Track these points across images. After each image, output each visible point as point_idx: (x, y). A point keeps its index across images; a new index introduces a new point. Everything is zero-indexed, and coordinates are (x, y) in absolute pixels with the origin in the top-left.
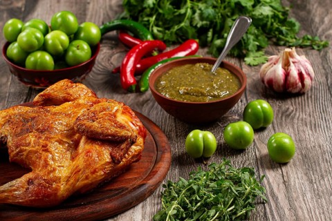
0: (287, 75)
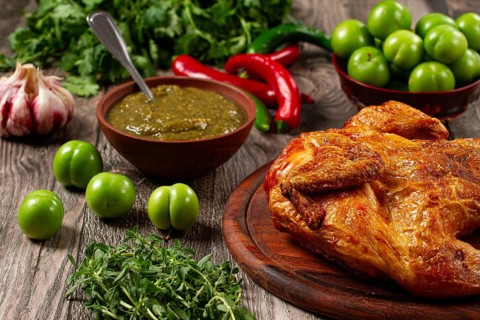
0: (30, 105)
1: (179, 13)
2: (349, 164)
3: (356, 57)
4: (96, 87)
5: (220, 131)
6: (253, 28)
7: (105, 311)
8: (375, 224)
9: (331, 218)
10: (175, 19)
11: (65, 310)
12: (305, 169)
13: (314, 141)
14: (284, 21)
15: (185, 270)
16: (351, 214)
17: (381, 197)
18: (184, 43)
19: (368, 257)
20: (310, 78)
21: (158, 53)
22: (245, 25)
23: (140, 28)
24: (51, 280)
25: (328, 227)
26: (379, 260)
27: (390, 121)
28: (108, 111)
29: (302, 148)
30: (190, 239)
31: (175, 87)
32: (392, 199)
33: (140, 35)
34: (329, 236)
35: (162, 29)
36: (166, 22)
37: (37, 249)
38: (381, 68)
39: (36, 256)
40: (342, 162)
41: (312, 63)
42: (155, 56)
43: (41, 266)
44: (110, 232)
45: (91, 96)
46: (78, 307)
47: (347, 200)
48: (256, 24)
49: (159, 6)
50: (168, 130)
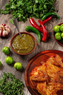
14: (51, 9)
25: (37, 88)
30: (20, 71)
32: (48, 85)
40: (42, 78)
42: (27, 16)
47: (41, 84)
48: (46, 11)
49: (29, 7)
50: (21, 50)
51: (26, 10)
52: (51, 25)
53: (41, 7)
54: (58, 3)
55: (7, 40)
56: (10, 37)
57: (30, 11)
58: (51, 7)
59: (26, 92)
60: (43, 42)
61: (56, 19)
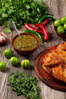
1: (26, 15)
2: (56, 61)
3: (59, 28)
4: (11, 31)
5: (33, 47)
6: (39, 16)
7: (14, 89)
8: (61, 72)
9: (53, 71)
10: (25, 16)
11: (7, 88)
12: (49, 62)
13: (50, 55)
14: (45, 13)
15: (28, 81)
16: (57, 71)
17: (62, 66)
18: (27, 21)
19: (60, 79)
20: (50, 27)
21: (22, 23)
22: (38, 16)
23: (18, 18)
24: (4, 81)
25: (53, 73)
26: (62, 79)
27: (64, 48)
28: (13, 42)
29: (48, 57)
30: (29, 69)
31: (25, 36)
32: (64, 67)
33: (18, 19)
34: (53, 74)
35: (23, 18)
36: (23, 16)
37: (2, 72)
38: (63, 30)
39: (1, 75)
40: (55, 61)
41: (51, 23)
42: (21, 23)
43: (2, 77)
44: (14, 68)
45: (10, 33)
46: (9, 87)
47: (56, 68)
48: (40, 15)
49: (22, 13)
50: (24, 47)
51: (19, 16)
52: (49, 27)
53: (35, 12)
54: (50, 9)
55: (6, 47)
56: (8, 44)
57: (23, 17)
58: (45, 12)
59: (42, 86)
60: (45, 42)
61: (53, 22)
